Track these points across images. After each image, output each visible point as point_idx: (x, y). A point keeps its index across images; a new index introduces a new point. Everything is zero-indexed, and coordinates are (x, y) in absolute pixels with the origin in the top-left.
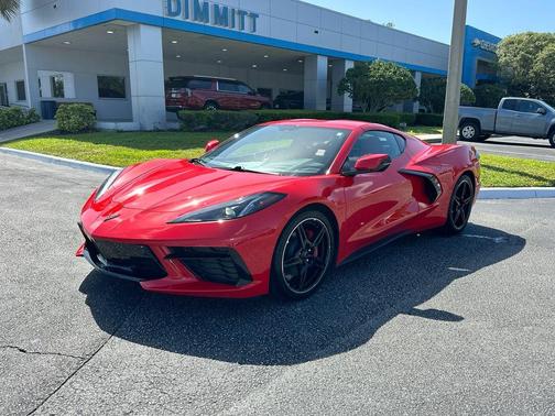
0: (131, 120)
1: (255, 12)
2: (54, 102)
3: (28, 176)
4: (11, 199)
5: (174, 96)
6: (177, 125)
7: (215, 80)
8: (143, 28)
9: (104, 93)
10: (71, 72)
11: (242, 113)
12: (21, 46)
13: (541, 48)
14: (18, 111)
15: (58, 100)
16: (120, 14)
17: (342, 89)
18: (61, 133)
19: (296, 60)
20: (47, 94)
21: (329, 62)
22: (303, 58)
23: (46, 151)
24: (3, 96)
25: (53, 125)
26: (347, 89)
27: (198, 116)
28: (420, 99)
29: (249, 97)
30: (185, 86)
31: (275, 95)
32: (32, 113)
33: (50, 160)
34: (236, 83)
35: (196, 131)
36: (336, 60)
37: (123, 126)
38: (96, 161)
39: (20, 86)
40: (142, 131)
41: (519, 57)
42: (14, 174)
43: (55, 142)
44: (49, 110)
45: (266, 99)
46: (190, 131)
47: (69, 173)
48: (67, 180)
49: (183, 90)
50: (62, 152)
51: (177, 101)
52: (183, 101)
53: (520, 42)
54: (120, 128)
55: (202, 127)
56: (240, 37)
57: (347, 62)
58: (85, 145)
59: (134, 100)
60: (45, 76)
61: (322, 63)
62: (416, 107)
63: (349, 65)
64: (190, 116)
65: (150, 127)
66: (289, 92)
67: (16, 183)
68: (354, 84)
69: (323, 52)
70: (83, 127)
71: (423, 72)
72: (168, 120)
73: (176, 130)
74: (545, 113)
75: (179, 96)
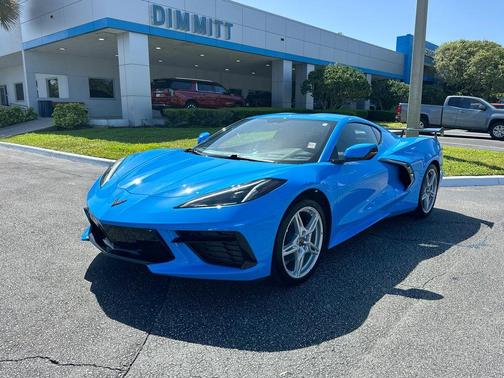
0: (121, 117)
1: (230, 21)
2: (50, 102)
3: (31, 169)
4: (19, 191)
5: (158, 95)
6: (162, 122)
7: (194, 82)
8: (132, 36)
9: (94, 93)
10: (66, 74)
11: (219, 110)
12: (21, 52)
13: (471, 54)
14: (18, 110)
15: (53, 100)
16: (112, 23)
17: (305, 90)
18: (58, 129)
19: (264, 65)
20: (44, 94)
21: (294, 66)
22: (270, 63)
23: (46, 146)
24: (3, 96)
25: (51, 122)
26: (309, 89)
27: (181, 113)
28: (370, 98)
29: (225, 96)
30: (168, 87)
31: (245, 95)
32: (31, 112)
33: (51, 154)
34: (213, 84)
35: (179, 127)
36: (299, 64)
37: (113, 122)
38: (93, 155)
39: (19, 88)
40: (131, 127)
41: (454, 62)
42: (19, 167)
43: (53, 137)
44: (46, 109)
45: (238, 98)
46: (173, 127)
47: (69, 166)
48: (69, 172)
49: (166, 91)
50: (61, 147)
51: (161, 100)
52: (167, 99)
53: (454, 49)
54: (111, 125)
55: (184, 123)
56: (216, 44)
57: (309, 66)
58: (81, 140)
59: (123, 99)
60: (42, 79)
61: (288, 67)
62: (368, 104)
63: (310, 69)
64: (174, 113)
65: (138, 123)
66: (257, 92)
67: (21, 176)
68: (316, 85)
69: (288, 57)
70: (78, 125)
71: (373, 75)
72: (154, 117)
73: (160, 126)
74: (485, 109)
75: (163, 95)
